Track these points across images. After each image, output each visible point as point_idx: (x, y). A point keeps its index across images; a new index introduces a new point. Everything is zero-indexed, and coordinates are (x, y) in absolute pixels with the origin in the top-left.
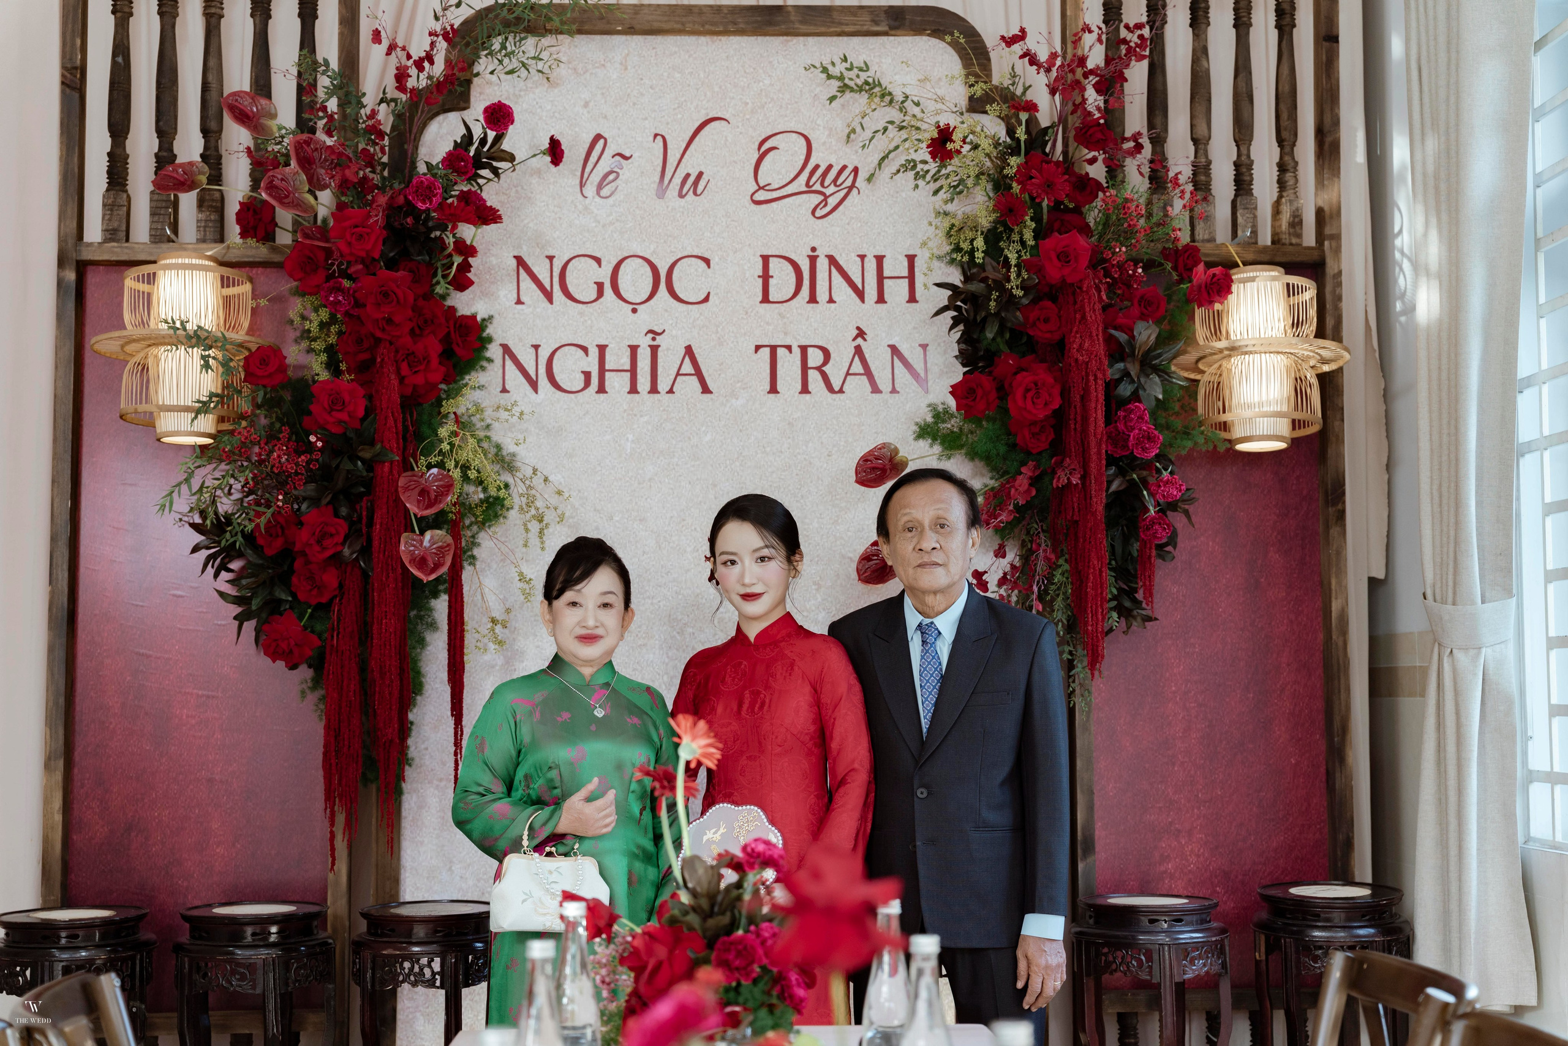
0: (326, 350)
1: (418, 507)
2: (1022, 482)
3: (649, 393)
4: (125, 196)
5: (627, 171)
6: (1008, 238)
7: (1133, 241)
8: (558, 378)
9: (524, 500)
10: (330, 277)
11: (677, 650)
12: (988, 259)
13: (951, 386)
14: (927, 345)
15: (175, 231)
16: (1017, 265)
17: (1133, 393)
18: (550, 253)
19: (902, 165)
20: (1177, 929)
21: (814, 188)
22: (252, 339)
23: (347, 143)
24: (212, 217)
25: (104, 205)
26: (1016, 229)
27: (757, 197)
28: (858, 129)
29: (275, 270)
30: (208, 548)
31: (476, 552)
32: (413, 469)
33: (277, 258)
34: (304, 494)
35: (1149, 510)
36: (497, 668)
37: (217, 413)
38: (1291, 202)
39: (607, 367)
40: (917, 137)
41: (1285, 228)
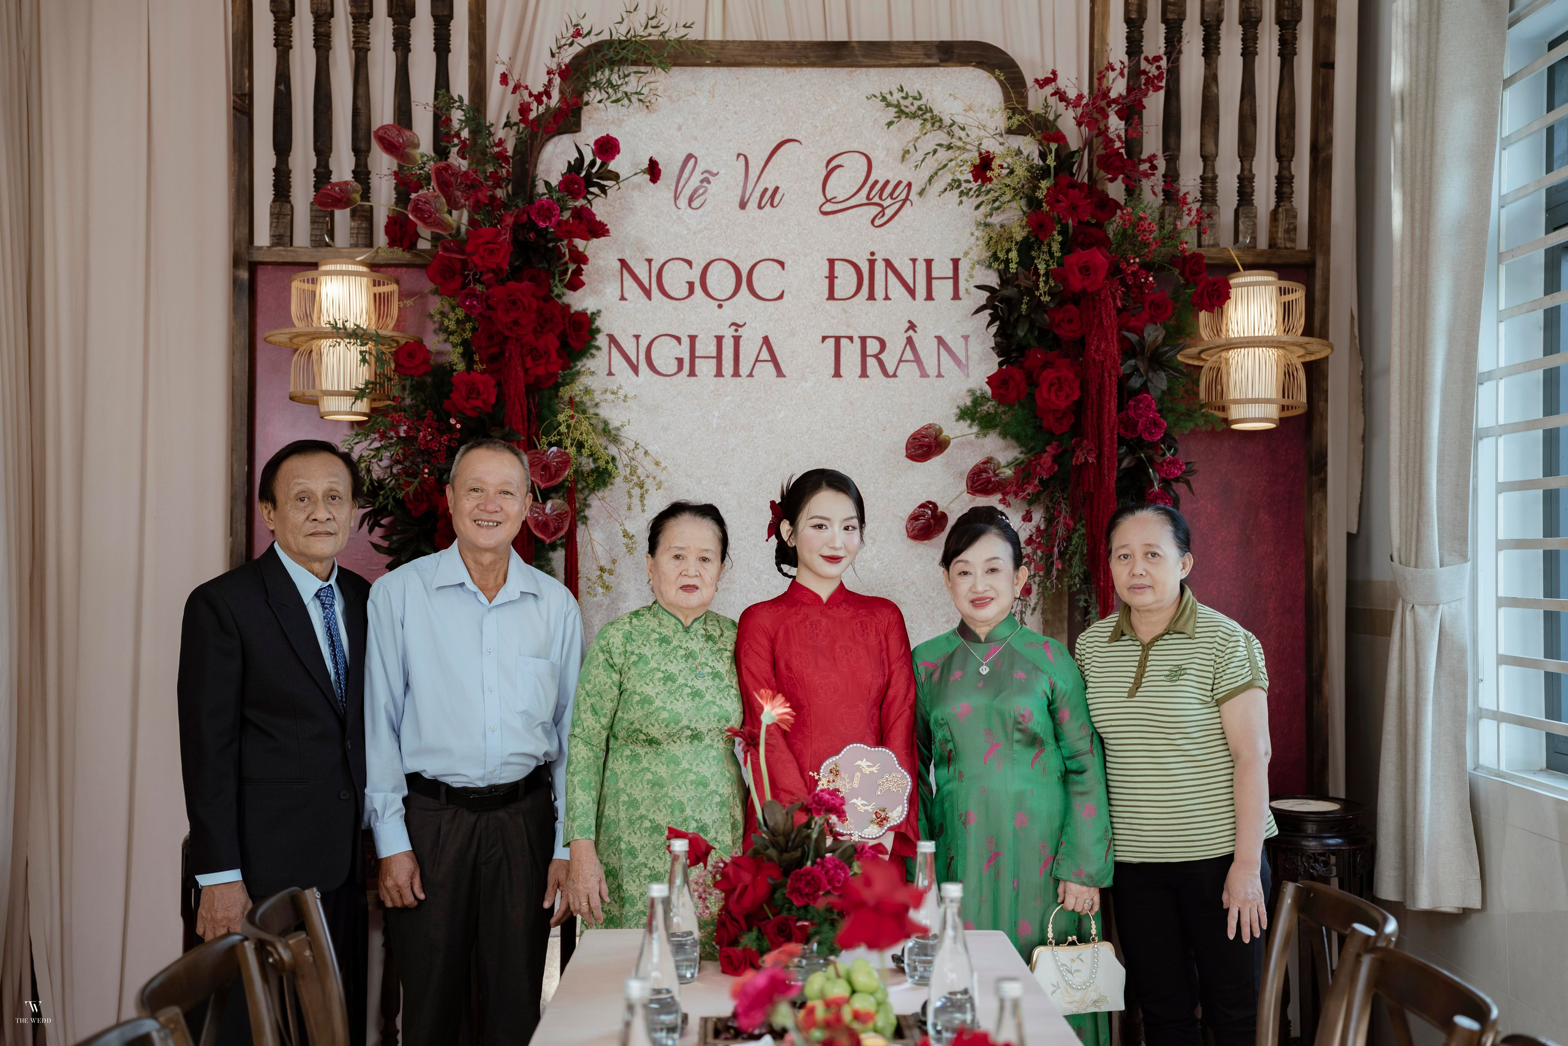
0: (462, 343)
1: (541, 481)
2: (1047, 459)
3: (733, 376)
4: (289, 206)
5: (715, 185)
6: (1039, 248)
7: (1145, 251)
8: (655, 363)
9: (628, 470)
10: (465, 285)
11: (755, 593)
12: (1020, 269)
13: (988, 375)
14: (968, 336)
15: (332, 238)
16: (1046, 274)
17: (1142, 385)
18: (649, 257)
19: (950, 184)
21: (873, 201)
22: (401, 335)
23: (479, 167)
24: (364, 225)
25: (272, 214)
26: (1046, 241)
27: (826, 208)
28: (912, 150)
29: (416, 270)
30: (363, 507)
31: (587, 513)
32: (536, 448)
33: (419, 261)
35: (1153, 486)
36: (604, 607)
37: (371, 396)
38: (1287, 210)
39: (697, 355)
40: (961, 158)
41: (1280, 234)
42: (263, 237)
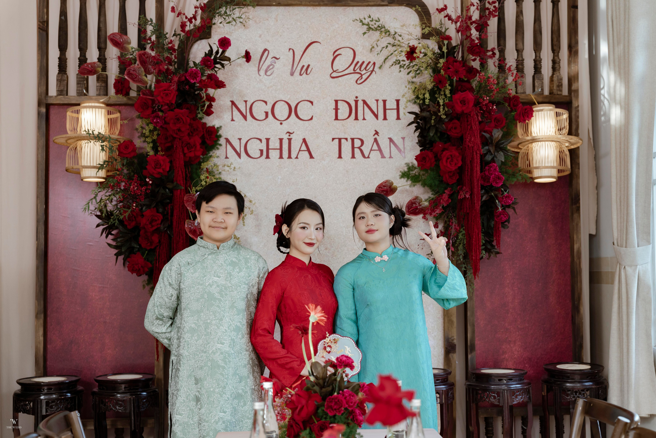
0: (152, 142)
1: (193, 209)
2: (445, 196)
3: (288, 158)
4: (66, 76)
5: (278, 64)
6: (439, 93)
7: (492, 94)
8: (249, 152)
10: (154, 112)
12: (431, 103)
13: (416, 156)
14: (405, 138)
15: (87, 91)
16: (443, 105)
17: (492, 159)
18: (246, 99)
19: (394, 62)
20: (510, 383)
21: (357, 71)
22: (122, 137)
23: (160, 54)
24: (103, 85)
25: (57, 80)
26: (443, 89)
27: (333, 75)
28: (375, 46)
29: (130, 107)
30: (103, 225)
32: (190, 193)
33: (130, 102)
34: (144, 203)
35: (498, 209)
37: (106, 168)
38: (557, 76)
39: (270, 147)
40: (400, 50)
41: (555, 88)
42: (53, 91)
